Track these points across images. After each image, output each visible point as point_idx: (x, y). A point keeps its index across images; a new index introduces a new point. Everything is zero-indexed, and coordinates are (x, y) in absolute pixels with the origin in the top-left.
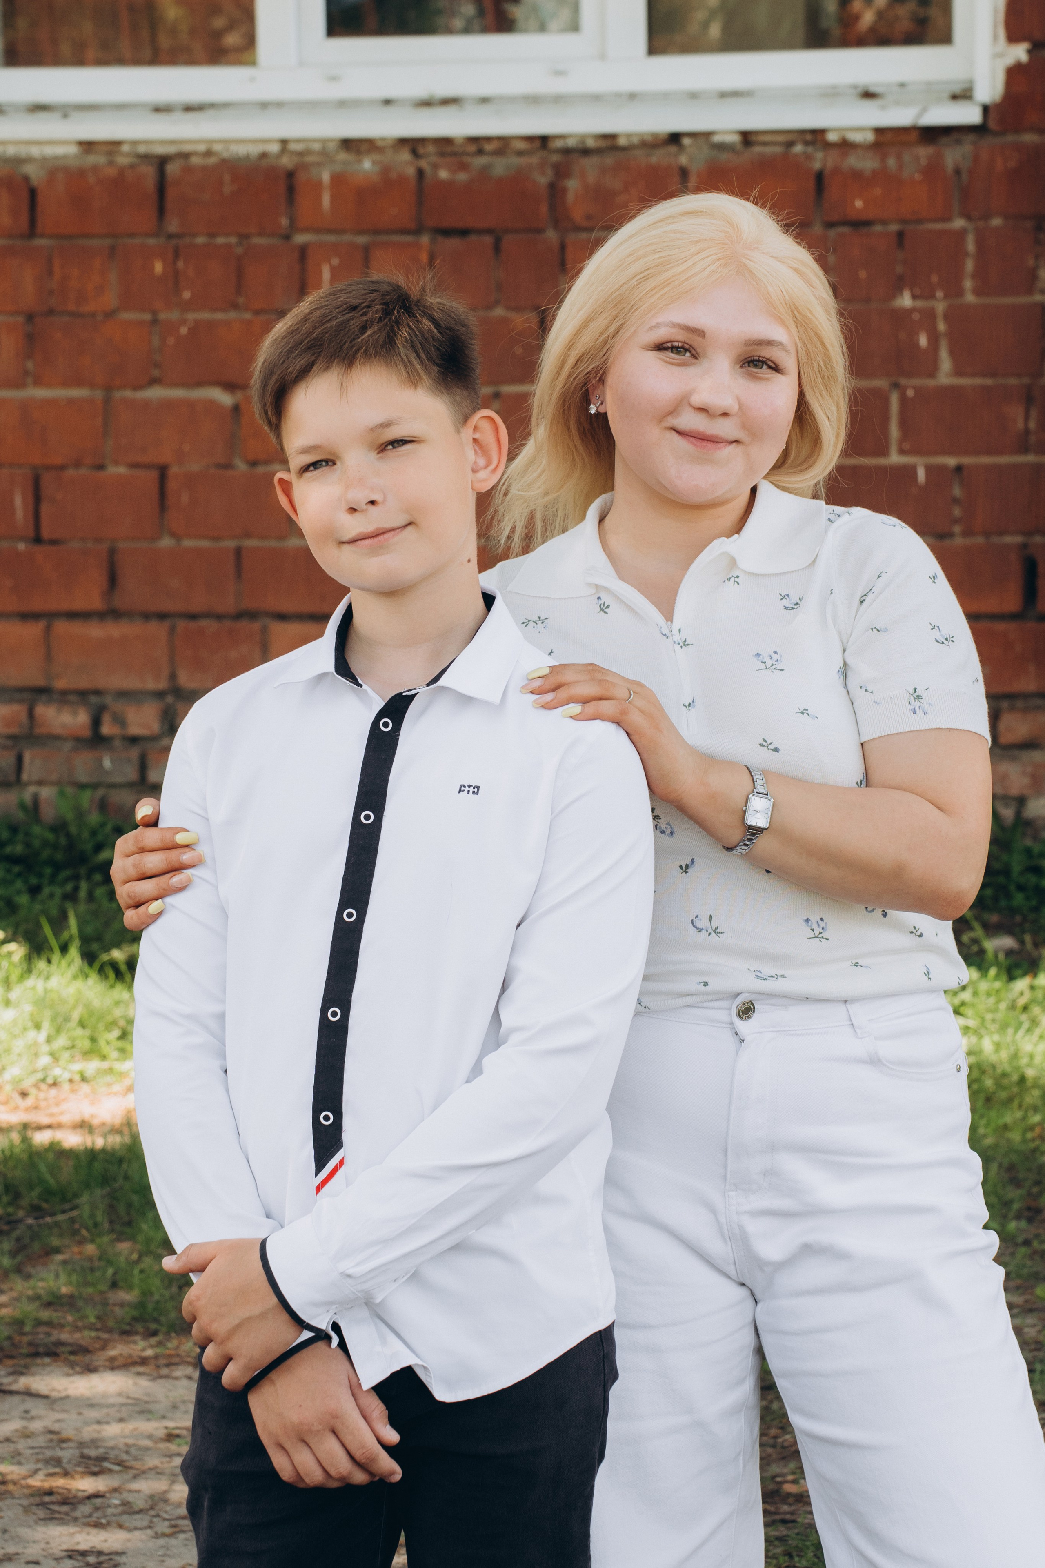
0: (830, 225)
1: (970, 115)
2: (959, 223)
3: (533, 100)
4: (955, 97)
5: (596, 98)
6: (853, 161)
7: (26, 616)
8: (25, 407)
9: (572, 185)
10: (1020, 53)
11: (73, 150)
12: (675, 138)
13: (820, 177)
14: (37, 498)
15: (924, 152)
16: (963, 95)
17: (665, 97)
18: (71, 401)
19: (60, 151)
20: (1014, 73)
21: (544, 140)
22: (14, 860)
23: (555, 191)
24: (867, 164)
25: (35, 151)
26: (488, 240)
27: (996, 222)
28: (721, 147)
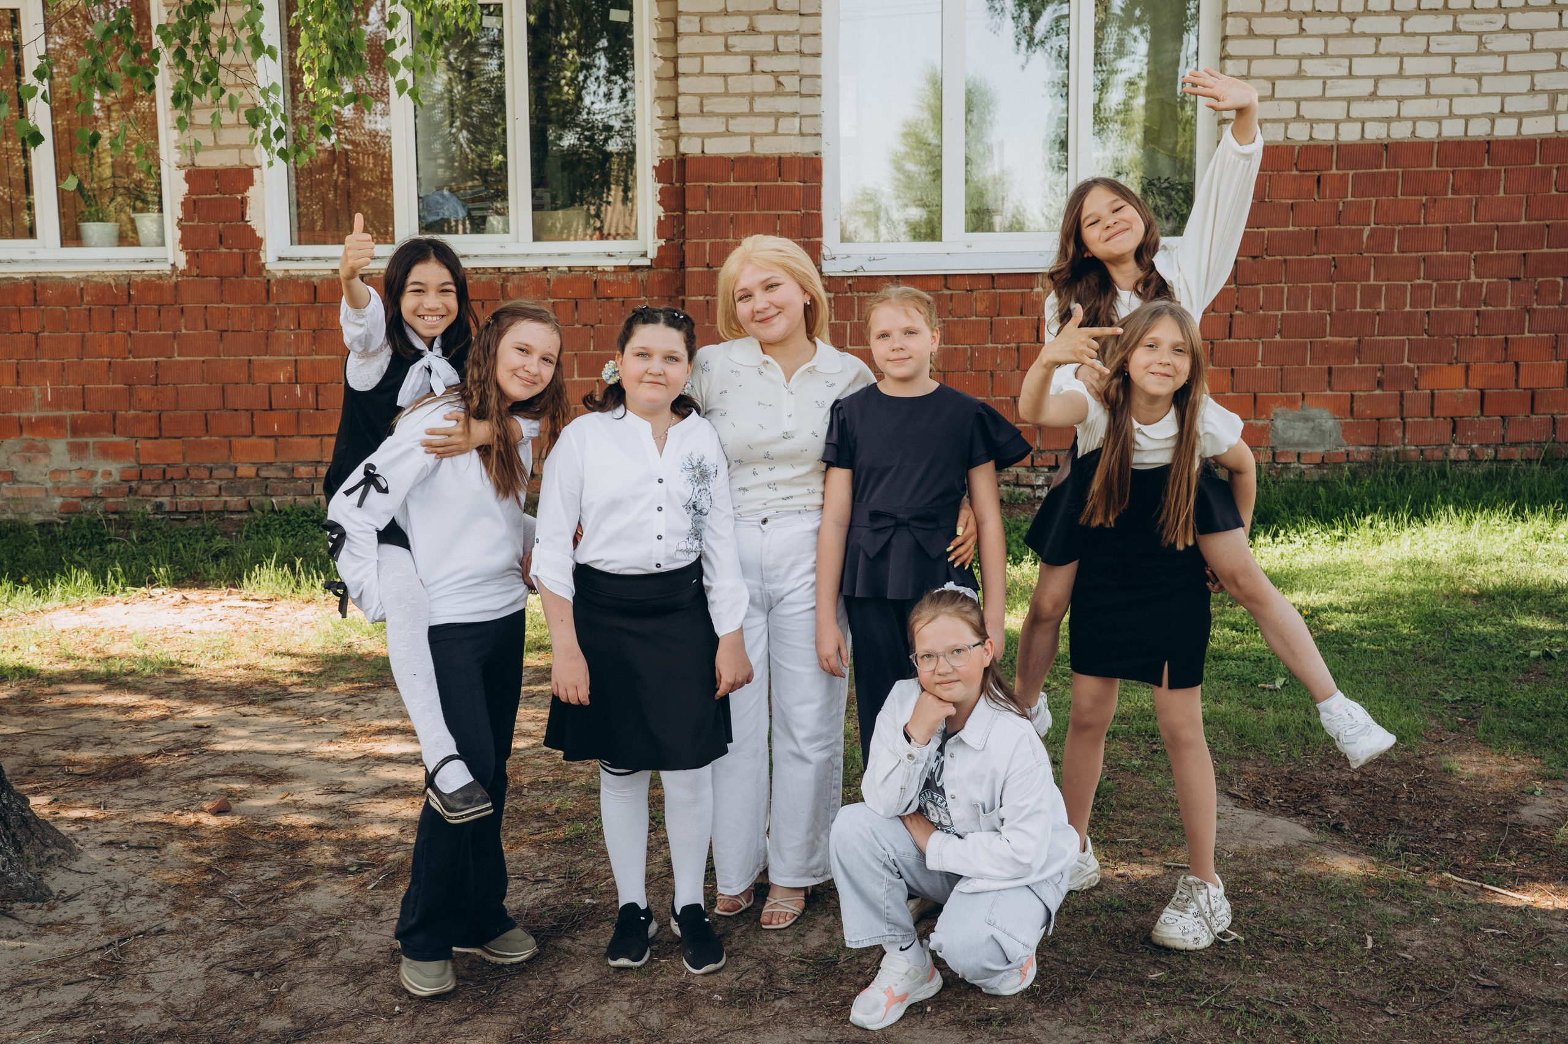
0: (599, 298)
1: (646, 262)
2: (643, 298)
3: (493, 256)
4: (642, 256)
5: (515, 255)
6: (606, 277)
7: (312, 436)
8: (312, 362)
9: (509, 284)
10: (662, 242)
11: (330, 272)
12: (545, 269)
13: (595, 282)
14: (317, 394)
15: (631, 274)
16: (644, 255)
17: (540, 255)
18: (329, 360)
19: (325, 273)
20: (660, 248)
21: (499, 268)
22: (313, 521)
23: (503, 287)
24: (612, 278)
25: (316, 273)
26: (480, 303)
27: (656, 298)
28: (561, 272)
